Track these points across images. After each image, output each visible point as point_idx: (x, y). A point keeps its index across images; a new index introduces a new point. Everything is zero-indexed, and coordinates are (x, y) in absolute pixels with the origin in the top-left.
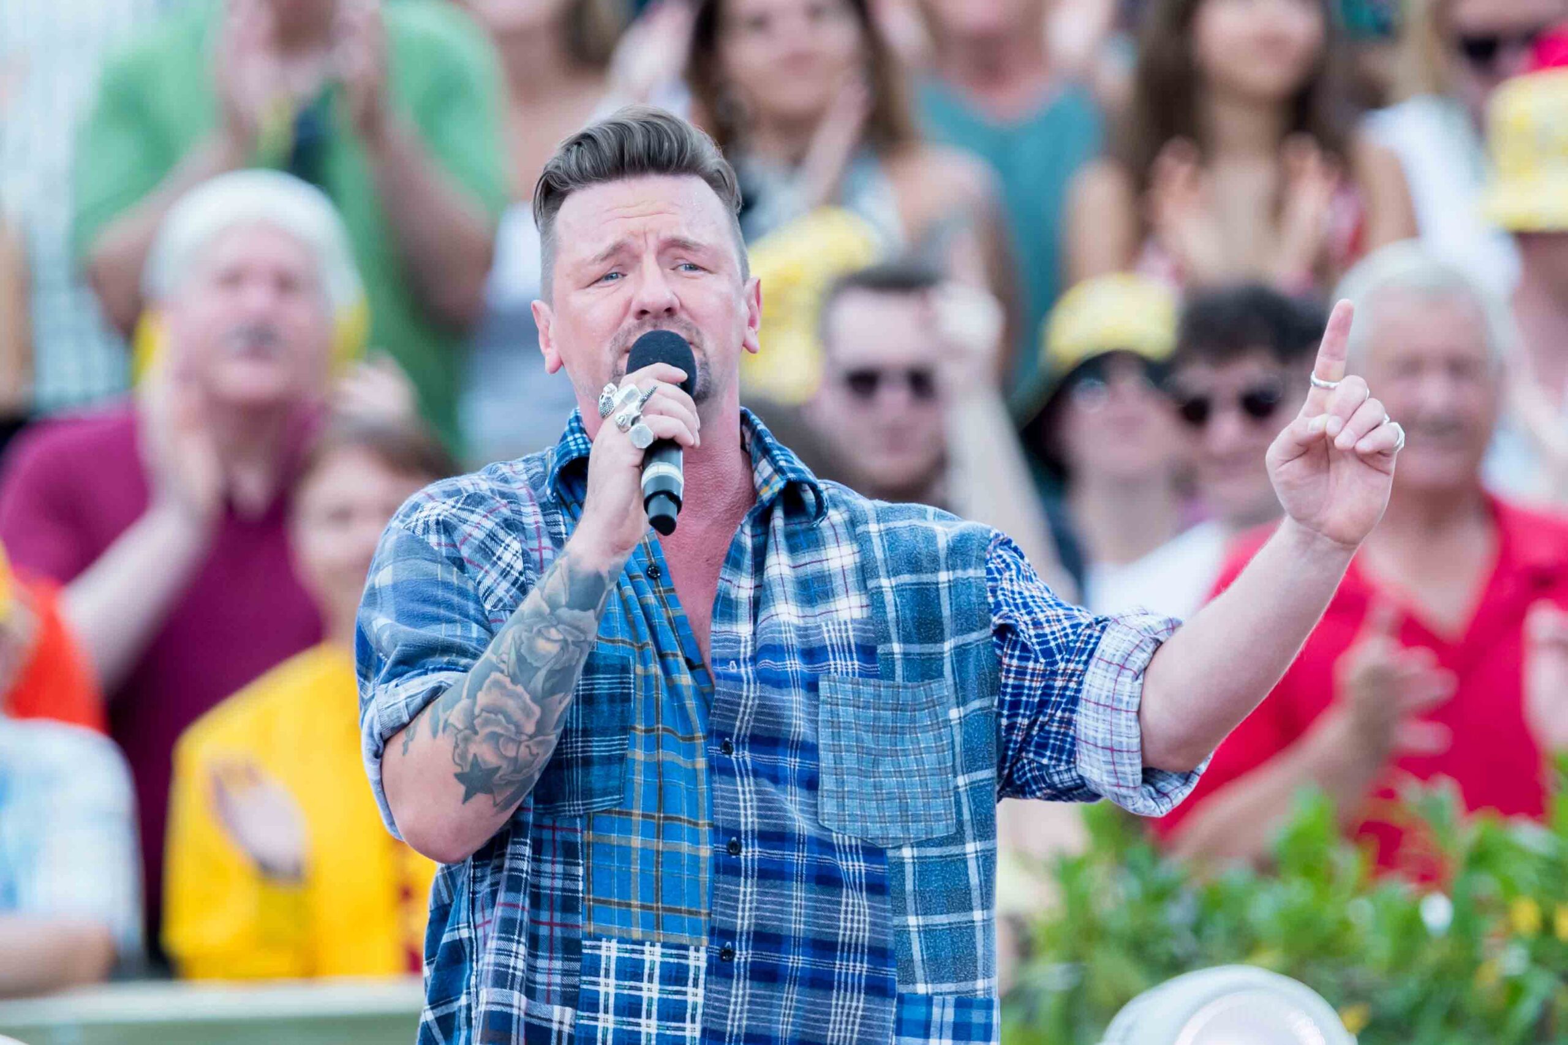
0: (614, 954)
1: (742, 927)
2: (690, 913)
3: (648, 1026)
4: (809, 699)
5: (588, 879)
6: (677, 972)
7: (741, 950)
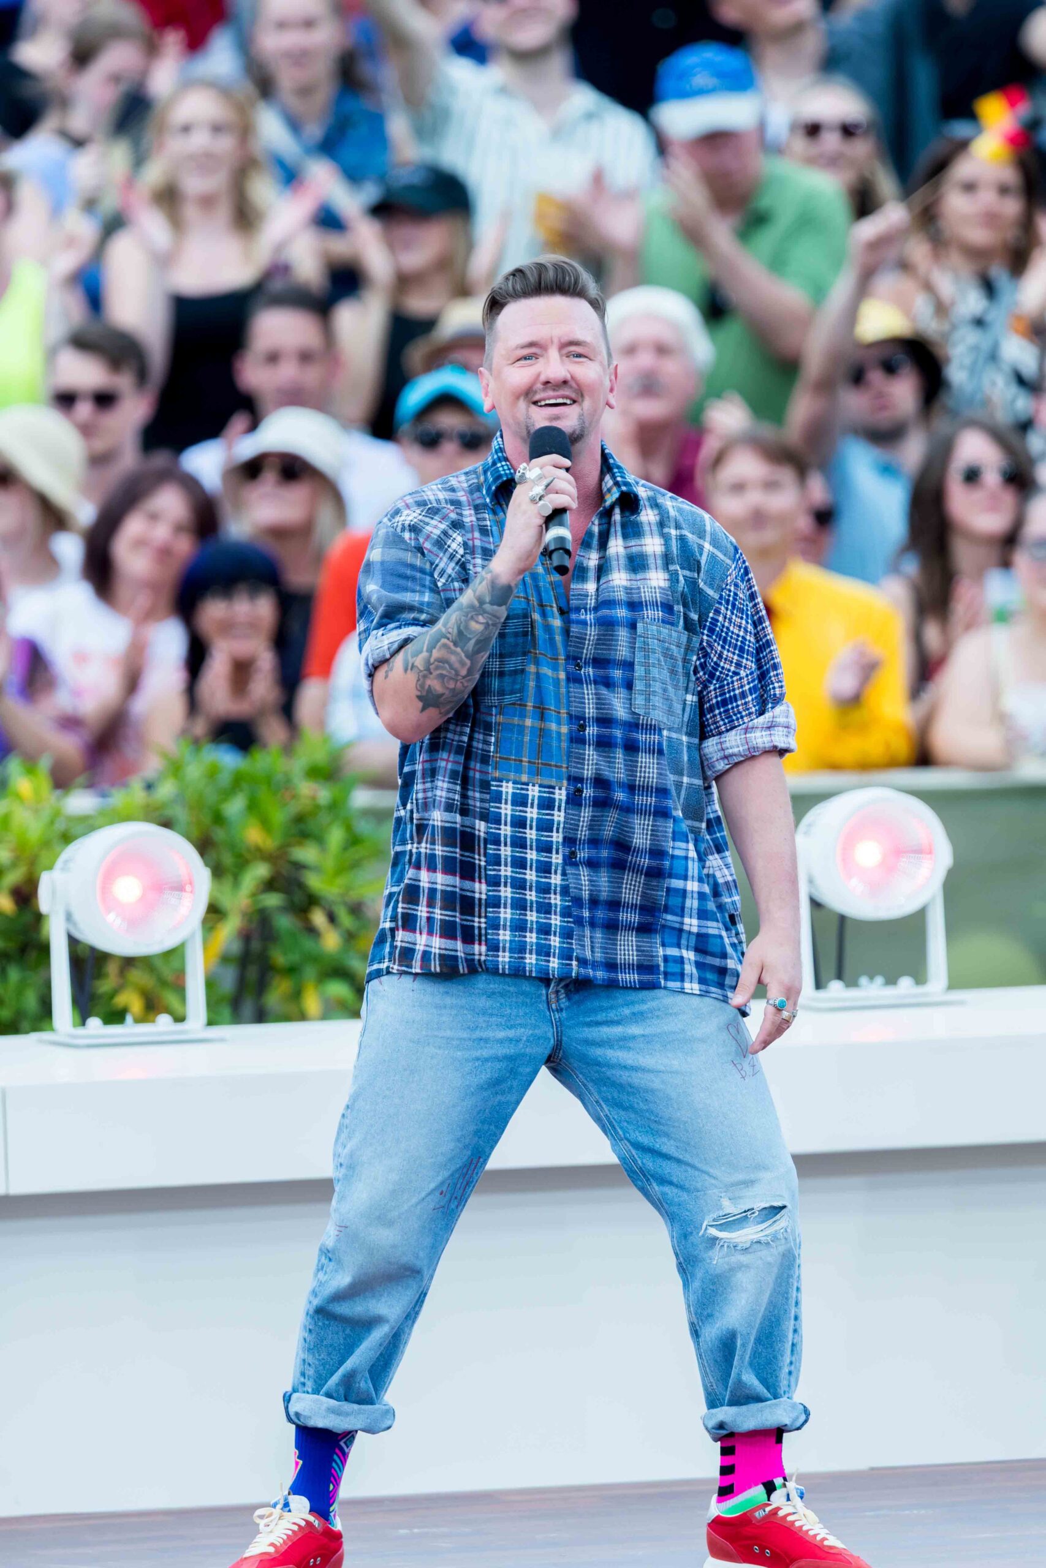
0: (510, 791)
1: (588, 774)
2: (556, 766)
3: (531, 834)
4: (631, 634)
5: (497, 745)
6: (548, 802)
7: (587, 789)
